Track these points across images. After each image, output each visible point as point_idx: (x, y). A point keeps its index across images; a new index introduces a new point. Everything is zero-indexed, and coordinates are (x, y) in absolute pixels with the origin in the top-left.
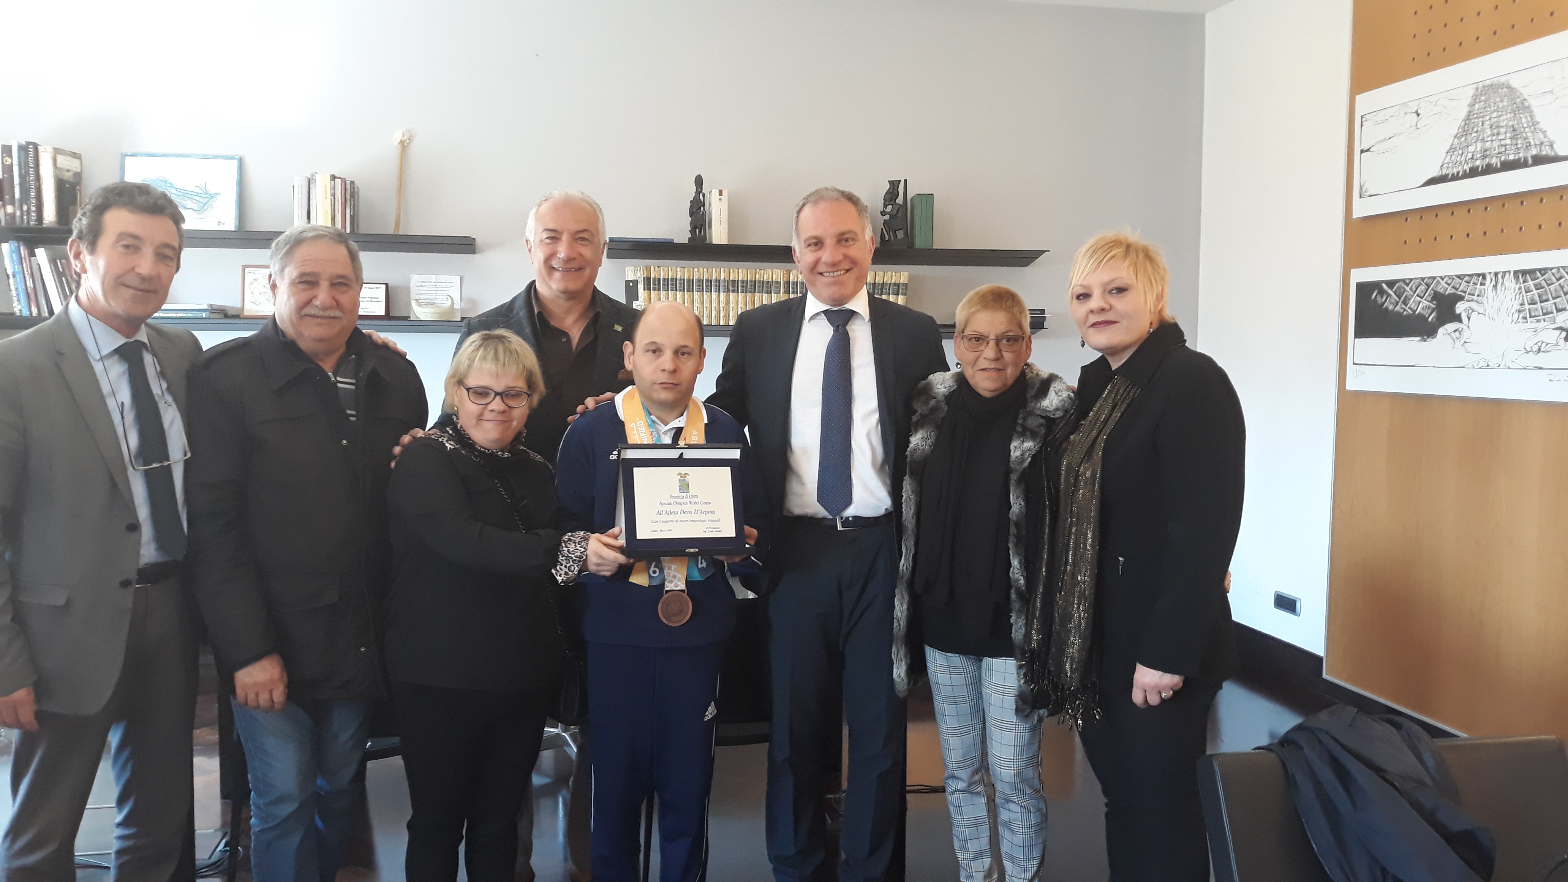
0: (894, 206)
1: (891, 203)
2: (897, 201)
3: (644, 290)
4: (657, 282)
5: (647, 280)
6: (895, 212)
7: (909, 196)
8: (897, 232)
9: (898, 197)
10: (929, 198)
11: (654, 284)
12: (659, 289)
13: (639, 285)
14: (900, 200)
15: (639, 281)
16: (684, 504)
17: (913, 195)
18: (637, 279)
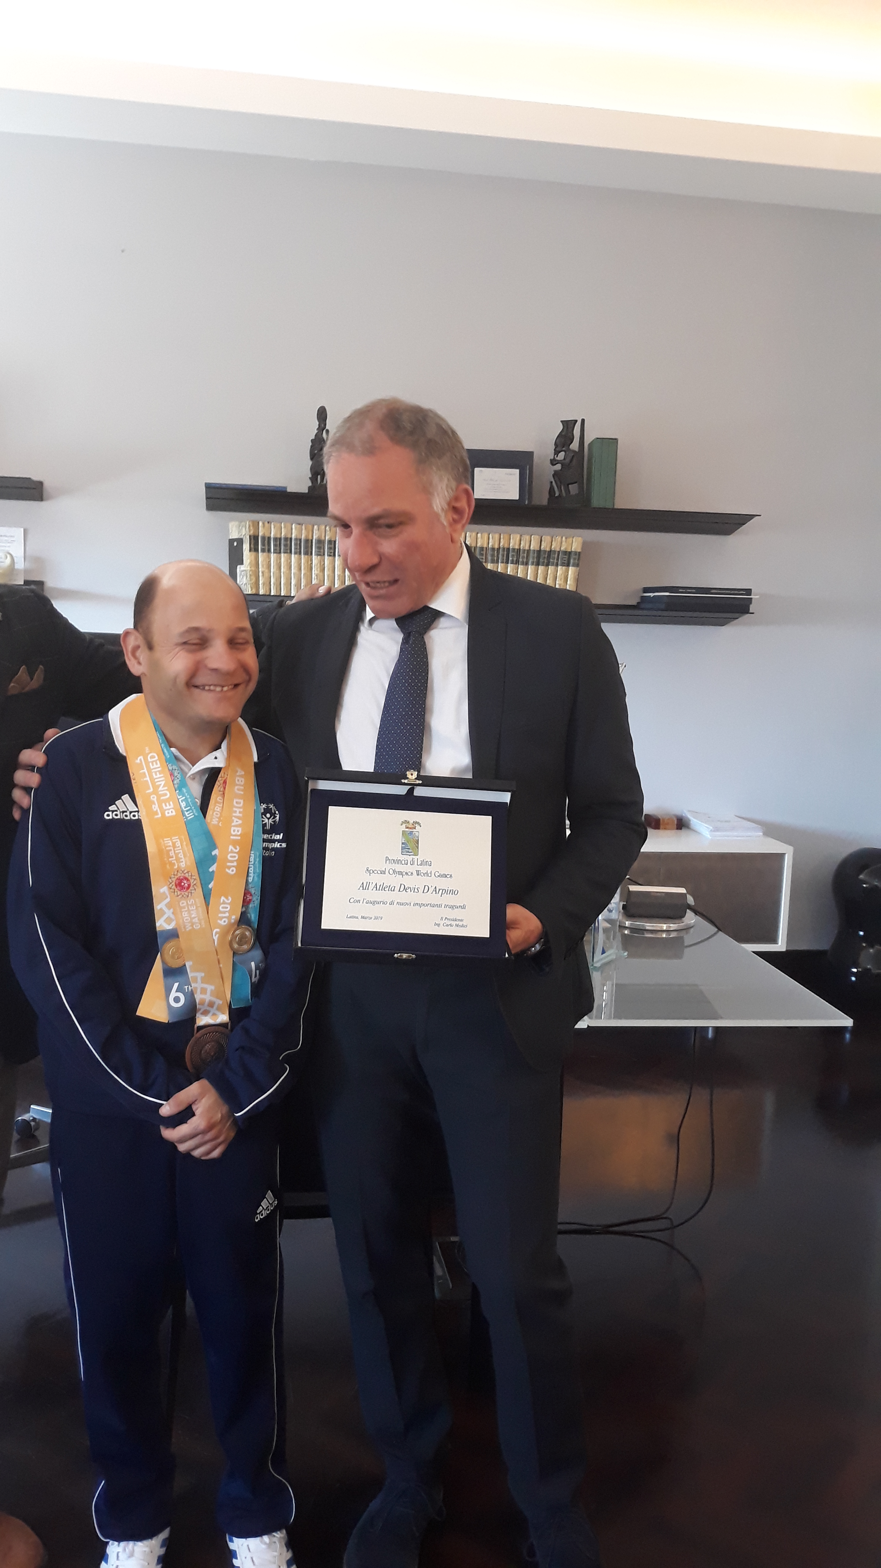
0: (567, 453)
1: (564, 449)
2: (571, 446)
3: (250, 550)
4: (266, 542)
5: (254, 539)
6: (568, 460)
7: (588, 440)
8: (570, 486)
9: (572, 442)
10: (611, 444)
11: (263, 544)
12: (269, 551)
13: (244, 545)
14: (575, 446)
15: (244, 539)
16: (407, 873)
17: (591, 440)
18: (242, 537)
